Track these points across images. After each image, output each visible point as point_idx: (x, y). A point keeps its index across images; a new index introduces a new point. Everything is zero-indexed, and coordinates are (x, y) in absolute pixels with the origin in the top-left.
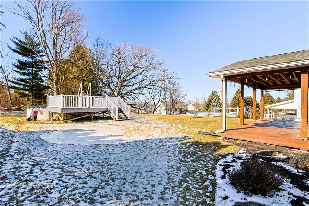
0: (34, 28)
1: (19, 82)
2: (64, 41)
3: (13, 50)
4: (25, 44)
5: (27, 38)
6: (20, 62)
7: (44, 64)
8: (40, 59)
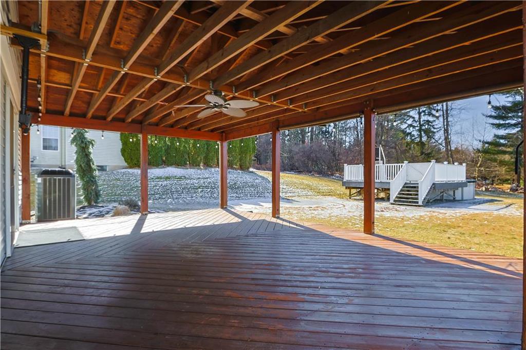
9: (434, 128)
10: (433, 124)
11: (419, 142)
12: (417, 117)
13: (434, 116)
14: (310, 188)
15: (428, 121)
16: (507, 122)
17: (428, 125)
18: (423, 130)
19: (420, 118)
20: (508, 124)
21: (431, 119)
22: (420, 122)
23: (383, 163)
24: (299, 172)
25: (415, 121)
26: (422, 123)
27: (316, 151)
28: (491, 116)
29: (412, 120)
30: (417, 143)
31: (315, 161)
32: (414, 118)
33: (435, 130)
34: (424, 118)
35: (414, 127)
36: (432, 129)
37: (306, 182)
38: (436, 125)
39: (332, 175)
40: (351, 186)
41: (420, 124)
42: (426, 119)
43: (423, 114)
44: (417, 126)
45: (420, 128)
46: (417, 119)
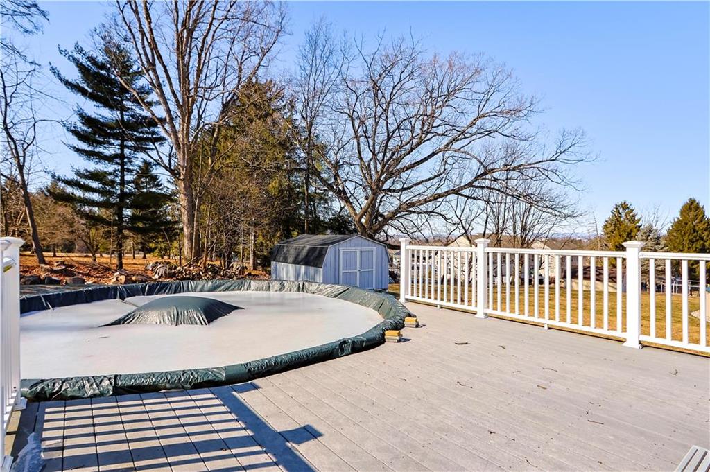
0: (122, 11)
1: (83, 181)
2: (211, 24)
3: (67, 83)
4: (102, 67)
5: (107, 51)
7: (156, 130)
8: (146, 113)
16: (98, 150)
20: (100, 153)
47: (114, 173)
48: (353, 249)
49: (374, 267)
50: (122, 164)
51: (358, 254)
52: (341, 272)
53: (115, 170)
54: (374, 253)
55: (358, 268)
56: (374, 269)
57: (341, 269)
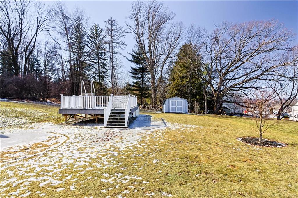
3: (130, 61)
4: (138, 54)
6: (134, 69)
9: (106, 76)
10: (106, 73)
11: (99, 82)
12: (97, 68)
13: (106, 69)
14: (24, 115)
15: (103, 71)
16: (137, 76)
17: (103, 73)
18: (101, 76)
19: (99, 69)
20: (137, 77)
21: (104, 70)
22: (99, 71)
23: (94, 95)
24: (12, 98)
25: (96, 70)
26: (100, 72)
27: (30, 82)
28: (131, 73)
29: (95, 69)
30: (97, 82)
31: (29, 90)
32: (96, 68)
33: (106, 77)
34: (101, 69)
35: (96, 73)
36: (105, 76)
37: (19, 109)
38: (107, 74)
39: (44, 101)
40: (68, 113)
41: (99, 72)
42: (102, 70)
43: (100, 67)
44: (98, 73)
45: (99, 75)
46: (98, 69)
47: (141, 82)
48: (175, 100)
49: (182, 105)
50: (142, 79)
51: (176, 102)
52: (170, 106)
53: (141, 81)
54: (182, 102)
55: (176, 106)
56: (182, 106)
57: (170, 105)
